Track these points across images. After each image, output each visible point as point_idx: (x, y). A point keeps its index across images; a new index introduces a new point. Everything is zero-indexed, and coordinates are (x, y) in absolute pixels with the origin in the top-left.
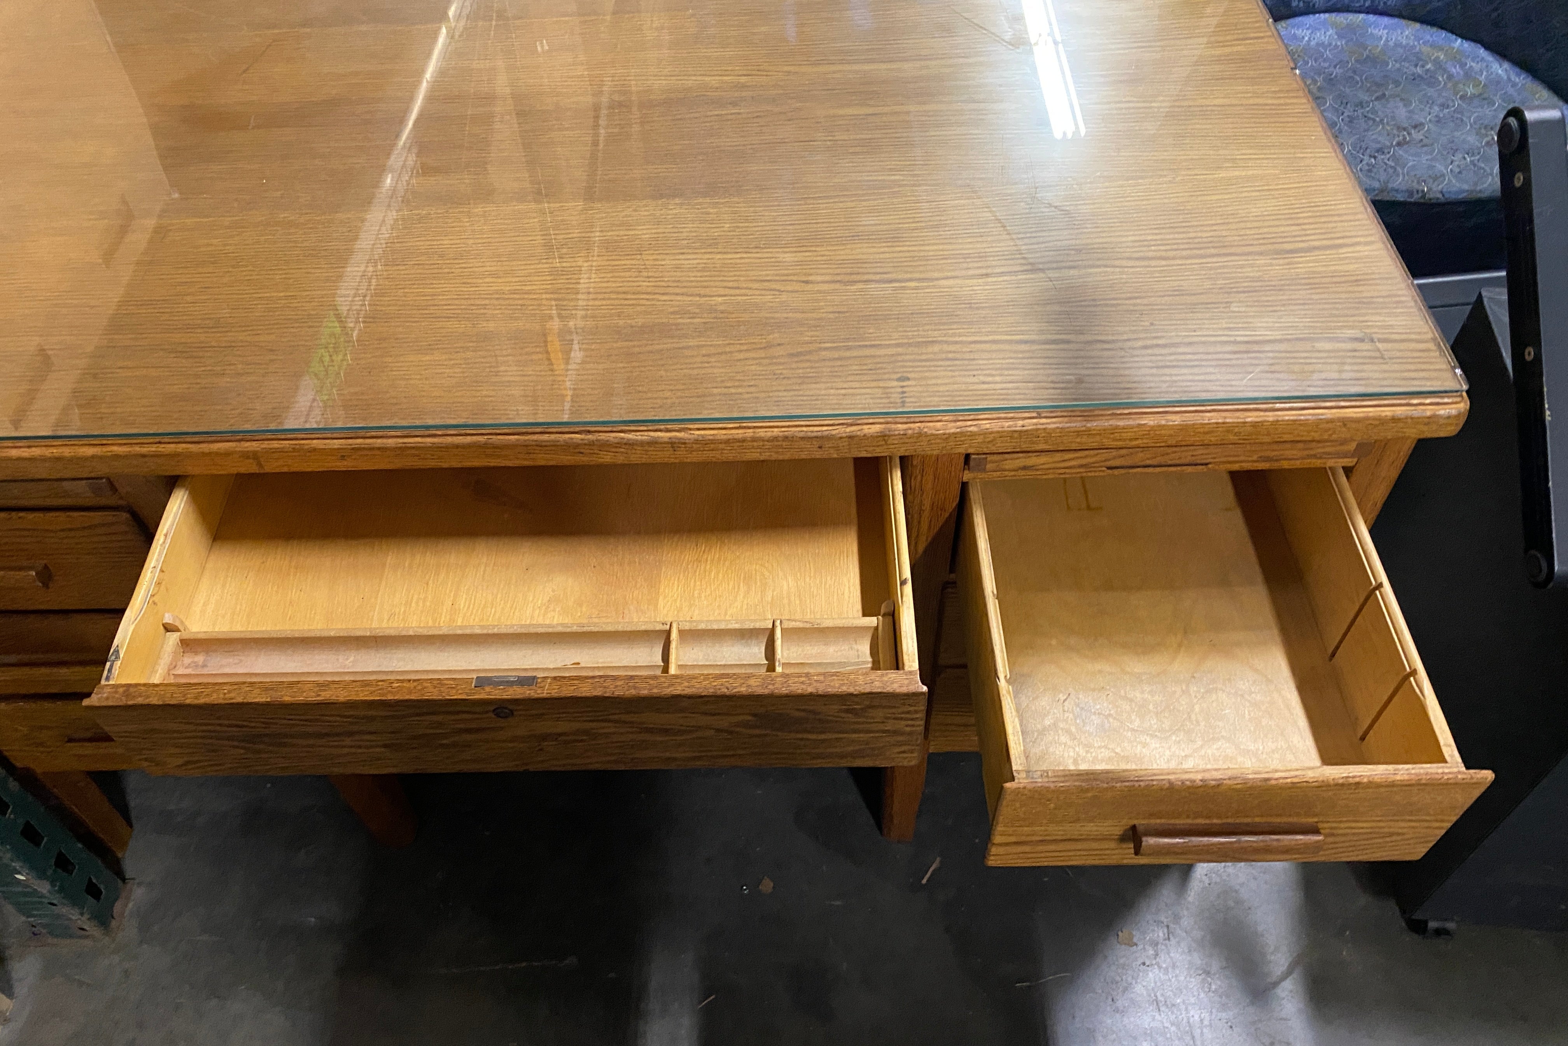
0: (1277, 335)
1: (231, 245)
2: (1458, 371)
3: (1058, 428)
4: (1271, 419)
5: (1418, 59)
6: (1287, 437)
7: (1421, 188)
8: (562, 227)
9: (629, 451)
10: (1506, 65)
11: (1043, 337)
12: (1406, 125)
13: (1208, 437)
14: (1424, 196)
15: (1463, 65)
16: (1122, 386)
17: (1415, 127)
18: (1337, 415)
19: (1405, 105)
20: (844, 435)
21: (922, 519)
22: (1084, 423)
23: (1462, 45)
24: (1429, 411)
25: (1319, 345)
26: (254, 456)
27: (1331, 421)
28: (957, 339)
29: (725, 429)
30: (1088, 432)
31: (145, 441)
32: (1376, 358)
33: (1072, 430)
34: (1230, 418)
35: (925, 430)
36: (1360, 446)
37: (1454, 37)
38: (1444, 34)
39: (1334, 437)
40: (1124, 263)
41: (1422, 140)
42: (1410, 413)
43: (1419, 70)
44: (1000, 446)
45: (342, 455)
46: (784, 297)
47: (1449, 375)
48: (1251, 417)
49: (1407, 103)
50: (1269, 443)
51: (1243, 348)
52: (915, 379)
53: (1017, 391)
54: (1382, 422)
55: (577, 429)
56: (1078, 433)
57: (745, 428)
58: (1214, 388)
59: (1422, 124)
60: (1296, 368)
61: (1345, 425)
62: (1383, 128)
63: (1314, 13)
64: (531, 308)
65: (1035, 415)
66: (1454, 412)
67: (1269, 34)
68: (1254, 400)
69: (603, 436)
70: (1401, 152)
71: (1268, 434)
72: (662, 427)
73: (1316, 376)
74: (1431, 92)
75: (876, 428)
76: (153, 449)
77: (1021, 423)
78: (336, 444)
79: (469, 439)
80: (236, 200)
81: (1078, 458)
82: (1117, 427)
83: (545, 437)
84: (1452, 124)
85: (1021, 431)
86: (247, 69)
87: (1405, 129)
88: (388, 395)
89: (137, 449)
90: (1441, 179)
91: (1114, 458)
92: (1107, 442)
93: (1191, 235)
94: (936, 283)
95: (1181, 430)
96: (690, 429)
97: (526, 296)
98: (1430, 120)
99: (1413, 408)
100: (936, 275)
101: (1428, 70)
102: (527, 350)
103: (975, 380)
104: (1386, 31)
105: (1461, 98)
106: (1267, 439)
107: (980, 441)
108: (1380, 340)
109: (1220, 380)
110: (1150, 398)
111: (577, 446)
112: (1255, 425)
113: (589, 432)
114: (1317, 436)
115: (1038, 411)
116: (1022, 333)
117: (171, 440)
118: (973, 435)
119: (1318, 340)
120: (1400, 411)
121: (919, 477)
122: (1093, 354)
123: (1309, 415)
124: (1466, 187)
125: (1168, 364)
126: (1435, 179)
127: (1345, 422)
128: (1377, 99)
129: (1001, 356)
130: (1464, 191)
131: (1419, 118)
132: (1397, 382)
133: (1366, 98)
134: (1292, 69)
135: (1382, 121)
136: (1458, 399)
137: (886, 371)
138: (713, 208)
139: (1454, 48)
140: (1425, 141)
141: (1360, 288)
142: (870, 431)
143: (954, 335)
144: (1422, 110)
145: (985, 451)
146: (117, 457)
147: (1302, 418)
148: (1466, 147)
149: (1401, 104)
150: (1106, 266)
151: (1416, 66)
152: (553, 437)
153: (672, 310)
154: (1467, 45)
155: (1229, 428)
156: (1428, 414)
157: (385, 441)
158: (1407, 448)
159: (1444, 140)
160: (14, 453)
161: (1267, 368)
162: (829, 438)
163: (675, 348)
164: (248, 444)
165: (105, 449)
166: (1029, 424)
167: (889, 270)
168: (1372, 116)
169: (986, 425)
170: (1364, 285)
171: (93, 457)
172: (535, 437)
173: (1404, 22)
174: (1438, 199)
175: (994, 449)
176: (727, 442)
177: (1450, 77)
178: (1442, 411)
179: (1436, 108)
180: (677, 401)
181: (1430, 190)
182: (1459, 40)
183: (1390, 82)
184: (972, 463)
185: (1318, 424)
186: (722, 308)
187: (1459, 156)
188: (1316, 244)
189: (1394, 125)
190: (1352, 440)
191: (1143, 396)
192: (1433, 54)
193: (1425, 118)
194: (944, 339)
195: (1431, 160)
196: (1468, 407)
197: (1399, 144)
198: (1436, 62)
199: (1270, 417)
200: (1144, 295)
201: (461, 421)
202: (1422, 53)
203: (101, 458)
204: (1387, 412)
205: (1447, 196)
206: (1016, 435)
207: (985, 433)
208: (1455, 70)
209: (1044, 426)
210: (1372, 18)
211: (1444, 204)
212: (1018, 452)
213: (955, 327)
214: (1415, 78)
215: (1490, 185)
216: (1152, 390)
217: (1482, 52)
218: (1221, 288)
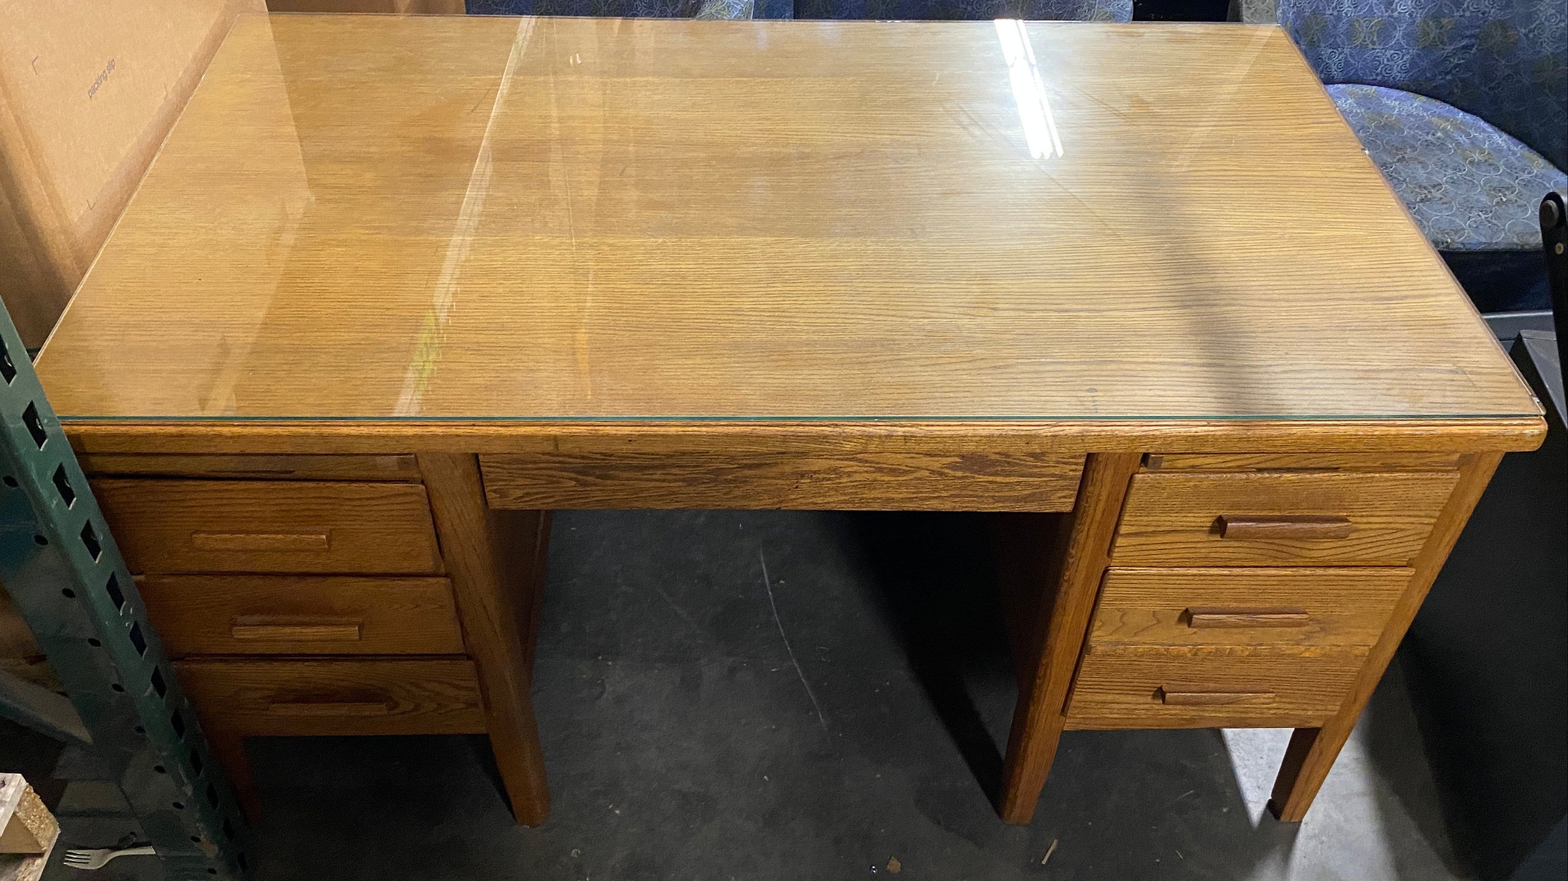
0: (1386, 366)
1: (497, 261)
2: (1536, 400)
3: (1224, 435)
4: (1393, 433)
5: (1429, 129)
6: (1406, 448)
7: (1445, 240)
8: (781, 257)
9: (868, 442)
10: (1505, 136)
11: (1201, 361)
12: (1426, 185)
13: (1343, 446)
14: (1448, 247)
15: (1468, 135)
16: (1272, 402)
17: (1434, 186)
18: (1446, 431)
19: (1423, 167)
20: (1049, 434)
21: (1098, 508)
22: (1245, 431)
23: (1463, 115)
24: (1517, 430)
25: (1423, 375)
26: (555, 439)
27: (1441, 436)
28: (1129, 359)
29: (949, 426)
30: (1248, 440)
31: (462, 424)
32: (1470, 387)
33: (1235, 437)
34: (1361, 431)
35: (1116, 432)
36: (1463, 456)
37: (1456, 109)
38: (1448, 107)
39: (1443, 449)
40: (1256, 303)
41: (1441, 198)
42: (1501, 431)
43: (1430, 137)
44: (1176, 448)
45: (629, 439)
46: (979, 320)
47: (1528, 402)
48: (1378, 431)
49: (1424, 165)
50: (1390, 452)
51: (1362, 375)
52: (1101, 391)
53: (1188, 404)
54: (1480, 437)
55: (827, 423)
56: (1240, 439)
57: (966, 425)
58: (1346, 407)
59: (1439, 184)
60: (1408, 392)
61: (1451, 440)
62: (1407, 186)
63: (1334, 83)
64: (768, 323)
65: (1205, 423)
66: (1536, 432)
67: (1339, 119)
68: (1379, 417)
69: (848, 430)
70: (1425, 208)
71: (1391, 445)
72: (898, 423)
73: (1425, 399)
74: (1444, 157)
75: (1075, 429)
76: (468, 430)
77: (1194, 429)
78: (626, 430)
79: (737, 429)
80: (494, 222)
81: (1236, 460)
82: (1272, 436)
83: (800, 429)
84: (1464, 186)
85: (1194, 436)
86: (475, 108)
87: (1425, 188)
88: (664, 392)
89: (453, 430)
90: (1462, 232)
91: (1266, 461)
92: (1262, 448)
93: (1307, 282)
94: (1104, 313)
95: (1322, 440)
96: (921, 425)
97: (763, 314)
98: (1446, 182)
99: (1504, 428)
100: (1102, 307)
101: (1439, 138)
102: (772, 357)
103: (1152, 393)
104: (1398, 102)
105: (1471, 163)
106: (1389, 449)
107: (1160, 442)
108: (1472, 373)
109: (1349, 401)
110: (1296, 412)
111: (826, 437)
112: (1379, 437)
113: (837, 425)
114: (1428, 448)
115: (1206, 419)
116: (1183, 357)
117: (484, 424)
118: (1155, 437)
119: (1422, 371)
120: (1495, 430)
121: (1101, 472)
122: (1244, 376)
123: (1423, 430)
124: (1483, 240)
125: (1306, 386)
126: (1456, 232)
127: (1451, 437)
128: (1399, 160)
129: (1170, 375)
130: (1481, 243)
131: (1436, 179)
132: (1489, 407)
133: (1389, 160)
134: (1363, 149)
135: (1405, 180)
136: (1539, 422)
137: (1076, 383)
138: (904, 246)
139: (1457, 120)
140: (1445, 200)
141: (1447, 331)
142: (1072, 431)
143: (1127, 356)
144: (1438, 172)
145: (1163, 451)
146: (435, 436)
147: (1418, 433)
148: (1480, 205)
149: (1420, 166)
150: (1241, 305)
151: (1428, 134)
152: (807, 429)
153: (886, 328)
154: (1468, 117)
155: (1359, 439)
156: (1517, 432)
157: (667, 429)
158: (1497, 459)
159: (1460, 199)
160: (345, 430)
161: (1384, 392)
162: (1036, 436)
163: (897, 359)
164: (551, 428)
165: (425, 429)
166: (1201, 430)
167: (1063, 301)
168: (1396, 176)
169: (1166, 430)
170: (1450, 328)
171: (414, 436)
172: (793, 429)
173: (1412, 95)
174: (1460, 249)
175: (1170, 450)
176: (951, 437)
177: (1458, 144)
178: (1528, 431)
179: (1450, 171)
180: (907, 402)
181: (1452, 240)
182: (1461, 114)
183: (1408, 147)
184: (1150, 461)
185: (1430, 438)
186: (929, 327)
187: (1474, 213)
188: (1407, 293)
189: (1416, 184)
190: (1456, 452)
191: (1290, 411)
192: (1441, 125)
193: (1442, 180)
194: (1120, 359)
195: (1451, 215)
196: (1547, 429)
197: (1422, 200)
198: (1444, 130)
199: (1393, 431)
200: (1276, 329)
201: (730, 415)
202: (1432, 123)
203: (421, 437)
204: (1485, 430)
205: (1468, 247)
206: (1189, 439)
207: (1165, 437)
208: (1463, 139)
209: (1213, 433)
210: (1383, 89)
211: (1463, 253)
212: (1189, 453)
213: (1126, 350)
214: (1428, 144)
215: (1503, 239)
216: (1296, 407)
217: (1482, 124)
218: (1336, 326)
